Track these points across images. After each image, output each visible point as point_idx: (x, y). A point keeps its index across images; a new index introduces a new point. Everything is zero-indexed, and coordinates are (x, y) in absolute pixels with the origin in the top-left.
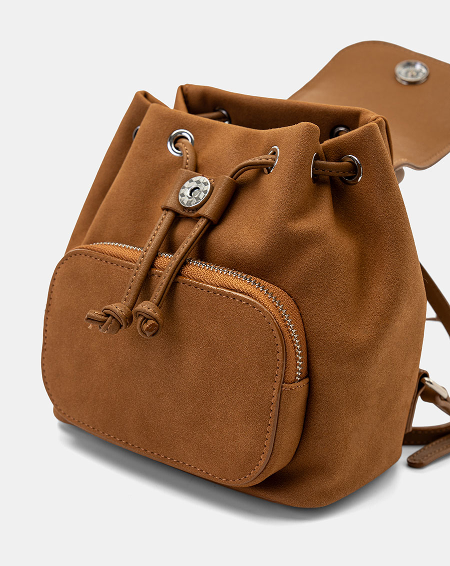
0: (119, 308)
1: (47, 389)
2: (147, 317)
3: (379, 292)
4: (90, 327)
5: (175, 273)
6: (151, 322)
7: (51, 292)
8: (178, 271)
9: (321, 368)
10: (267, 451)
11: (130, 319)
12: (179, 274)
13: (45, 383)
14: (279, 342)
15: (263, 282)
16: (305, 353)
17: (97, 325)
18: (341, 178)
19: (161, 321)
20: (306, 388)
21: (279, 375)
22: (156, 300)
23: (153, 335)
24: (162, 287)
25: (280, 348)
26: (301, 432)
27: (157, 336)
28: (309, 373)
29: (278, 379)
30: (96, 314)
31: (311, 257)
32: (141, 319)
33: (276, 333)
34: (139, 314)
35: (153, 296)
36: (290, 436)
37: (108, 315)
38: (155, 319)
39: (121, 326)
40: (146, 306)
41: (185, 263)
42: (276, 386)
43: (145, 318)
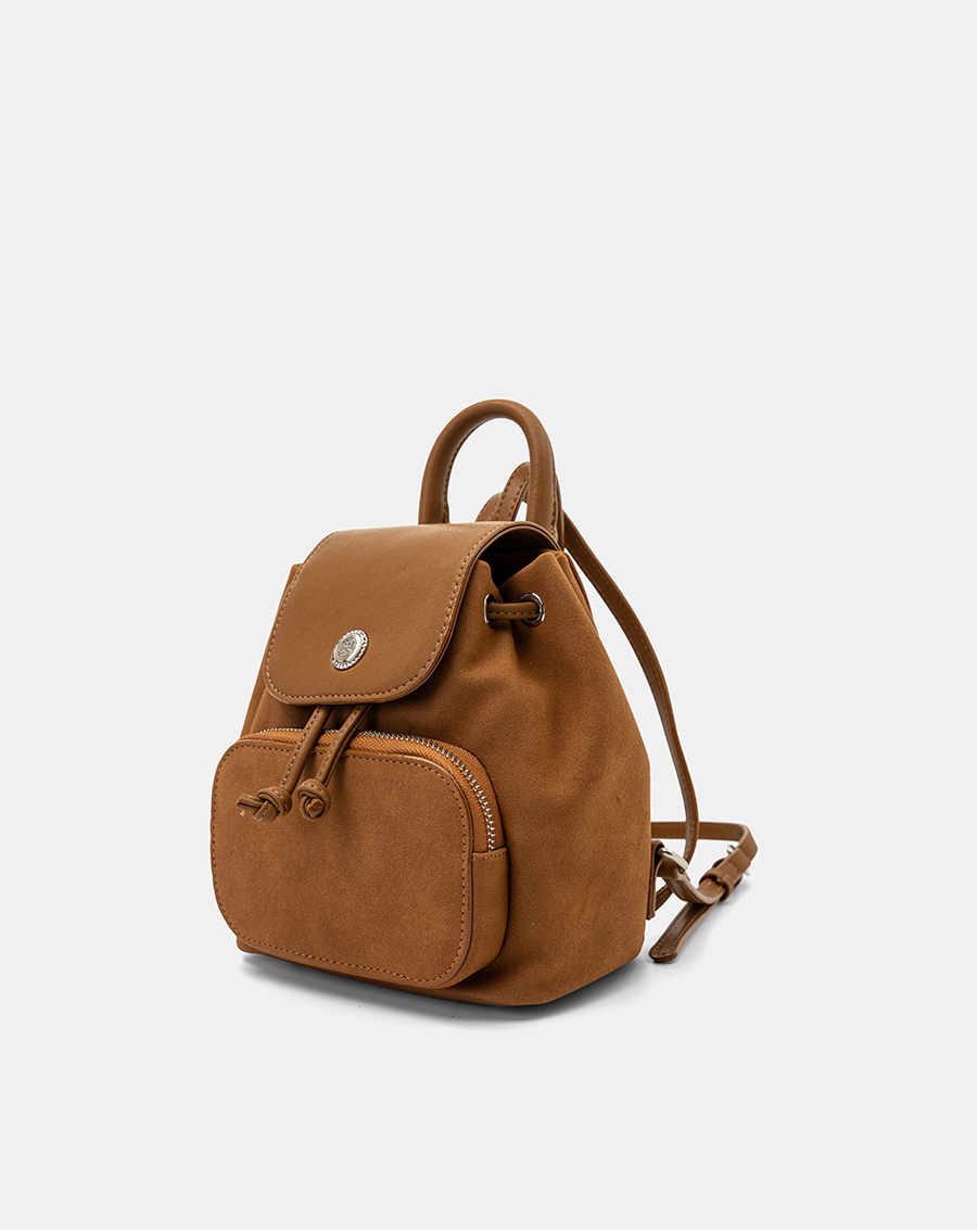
0: (275, 791)
1: (222, 912)
2: (310, 795)
3: (578, 742)
4: (242, 814)
5: (343, 747)
6: (314, 801)
7: (214, 795)
8: (346, 745)
9: (518, 834)
10: (465, 936)
11: (288, 804)
12: (348, 747)
13: (220, 905)
14: (462, 805)
15: (445, 745)
16: (497, 816)
17: (251, 811)
18: (522, 620)
19: (326, 800)
20: (503, 859)
21: (467, 844)
22: (321, 778)
23: (318, 816)
24: (327, 763)
25: (463, 811)
26: (506, 912)
27: (323, 818)
28: (505, 841)
29: (466, 848)
30: (250, 798)
31: (491, 709)
32: (305, 798)
33: (457, 794)
34: (302, 794)
35: (318, 774)
36: (491, 918)
37: (263, 800)
38: (320, 798)
39: (278, 812)
40: (308, 785)
41: (354, 736)
42: (465, 856)
43: (309, 798)
